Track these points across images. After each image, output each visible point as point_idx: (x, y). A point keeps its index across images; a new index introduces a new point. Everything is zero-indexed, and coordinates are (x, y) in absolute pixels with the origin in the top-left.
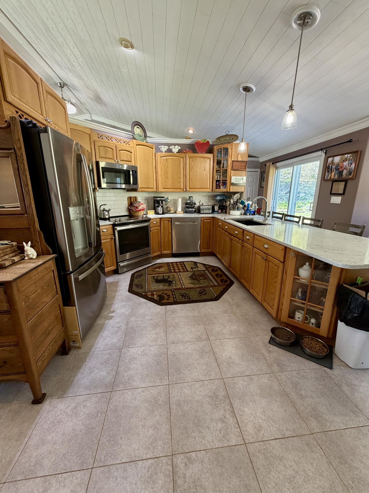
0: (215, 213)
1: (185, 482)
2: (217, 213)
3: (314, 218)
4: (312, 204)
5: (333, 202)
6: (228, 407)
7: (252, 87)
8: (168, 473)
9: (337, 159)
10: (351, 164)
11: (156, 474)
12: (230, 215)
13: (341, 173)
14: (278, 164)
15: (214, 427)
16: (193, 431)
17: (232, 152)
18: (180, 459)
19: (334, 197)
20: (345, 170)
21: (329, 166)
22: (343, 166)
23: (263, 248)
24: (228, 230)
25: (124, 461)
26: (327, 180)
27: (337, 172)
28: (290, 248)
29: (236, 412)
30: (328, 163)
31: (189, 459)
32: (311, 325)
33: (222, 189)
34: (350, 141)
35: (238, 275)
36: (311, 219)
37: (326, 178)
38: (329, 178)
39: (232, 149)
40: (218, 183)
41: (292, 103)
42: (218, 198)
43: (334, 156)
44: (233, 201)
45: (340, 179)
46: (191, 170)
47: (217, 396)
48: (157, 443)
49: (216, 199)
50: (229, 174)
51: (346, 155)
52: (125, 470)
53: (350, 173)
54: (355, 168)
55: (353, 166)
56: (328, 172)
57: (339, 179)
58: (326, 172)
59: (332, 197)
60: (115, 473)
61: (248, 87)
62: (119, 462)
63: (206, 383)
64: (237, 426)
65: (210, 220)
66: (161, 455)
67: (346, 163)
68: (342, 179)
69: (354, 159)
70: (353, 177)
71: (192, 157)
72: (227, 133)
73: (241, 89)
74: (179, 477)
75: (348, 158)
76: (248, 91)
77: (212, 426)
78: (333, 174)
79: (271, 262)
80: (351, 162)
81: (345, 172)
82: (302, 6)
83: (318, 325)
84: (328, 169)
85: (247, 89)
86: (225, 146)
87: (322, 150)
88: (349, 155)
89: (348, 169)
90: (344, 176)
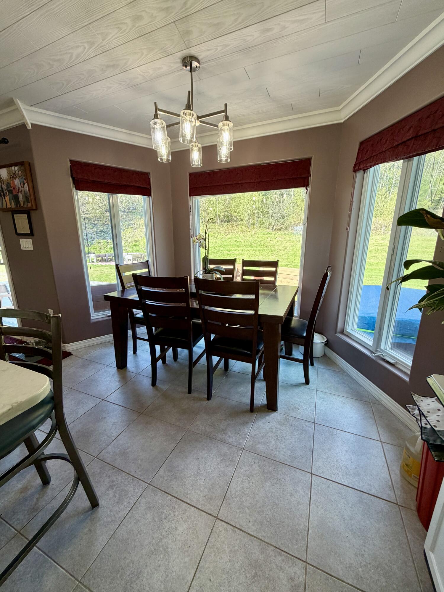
13: (16, 199)
20: (20, 194)
22: (15, 186)
27: (11, 195)
38: (5, 206)
45: (19, 208)
53: (28, 200)
54: (31, 190)
55: (27, 187)
69: (24, 175)
70: (32, 205)
75: (17, 173)
78: (7, 199)
80: (23, 180)
81: (21, 197)
89: (23, 192)
90: (22, 205)
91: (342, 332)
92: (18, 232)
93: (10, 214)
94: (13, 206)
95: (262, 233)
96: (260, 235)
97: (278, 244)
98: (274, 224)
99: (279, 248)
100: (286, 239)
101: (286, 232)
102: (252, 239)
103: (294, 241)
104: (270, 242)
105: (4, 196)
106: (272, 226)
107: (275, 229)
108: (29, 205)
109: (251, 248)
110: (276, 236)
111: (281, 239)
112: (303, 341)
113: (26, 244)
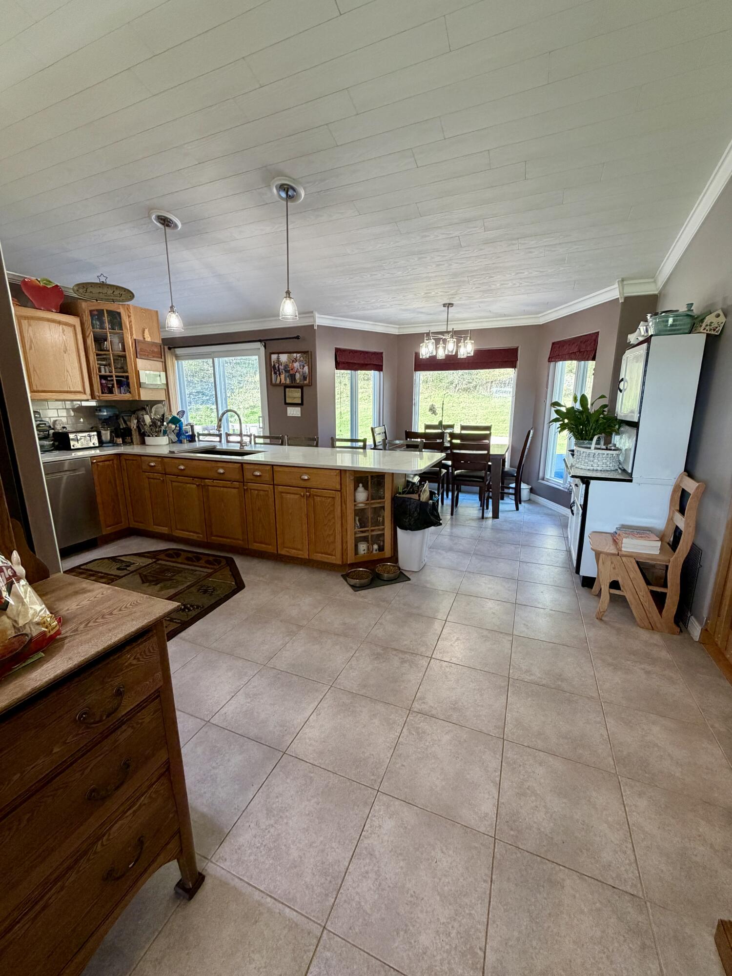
0: (104, 445)
1: (436, 709)
2: (110, 445)
3: (268, 434)
4: (261, 419)
5: (291, 415)
6: (394, 652)
7: (176, 222)
8: (423, 719)
9: (284, 358)
10: (304, 366)
11: (418, 728)
12: (147, 447)
13: (293, 377)
14: (179, 351)
15: (406, 670)
16: (399, 686)
17: (130, 322)
18: (417, 705)
19: (291, 408)
20: (297, 374)
21: (274, 365)
22: (294, 367)
23: (302, 482)
24: (187, 472)
25: (389, 756)
26: (276, 385)
27: (287, 374)
28: (346, 470)
29: (403, 649)
30: (272, 361)
31: (420, 699)
32: (374, 552)
33: (118, 395)
34: (298, 338)
35: (240, 542)
36: (264, 437)
37: (274, 382)
38: (278, 382)
39: (129, 317)
40: (104, 381)
41: (288, 288)
42: (105, 414)
43: (279, 353)
44: (151, 419)
45: (294, 384)
46: (28, 347)
47: (378, 654)
48: (391, 719)
49: (98, 415)
50: (133, 365)
51: (295, 355)
52: (400, 756)
53: (305, 378)
54: (309, 371)
55: (306, 369)
56: (275, 373)
57: (292, 385)
58: (273, 373)
59: (288, 408)
60: (397, 766)
61: (168, 218)
62: (389, 760)
63: (357, 654)
64: (414, 655)
65: (111, 462)
66: (405, 719)
67: (296, 365)
68: (295, 385)
69: (306, 361)
70: (309, 382)
71: (27, 318)
72: (103, 279)
73: (153, 217)
74: (430, 712)
75: (298, 358)
76: (168, 226)
77: (404, 671)
78: (283, 376)
79: (317, 496)
80: (303, 364)
81: (298, 376)
82: (286, 176)
83: (381, 549)
84: (274, 370)
85: (166, 222)
86: (112, 307)
87: (260, 341)
88: (298, 355)
89: (301, 373)
90: (298, 381)
91: (543, 479)
92: (287, 402)
93: (283, 388)
94: (288, 381)
95: (439, 396)
96: (437, 399)
97: (464, 411)
98: (456, 383)
99: (466, 417)
100: (476, 404)
101: (475, 394)
102: (425, 404)
103: (486, 408)
104: (453, 408)
105: (280, 374)
106: (454, 385)
107: (459, 390)
108: (305, 382)
109: (425, 418)
110: (461, 400)
111: (468, 405)
112: (515, 478)
113: (294, 412)
